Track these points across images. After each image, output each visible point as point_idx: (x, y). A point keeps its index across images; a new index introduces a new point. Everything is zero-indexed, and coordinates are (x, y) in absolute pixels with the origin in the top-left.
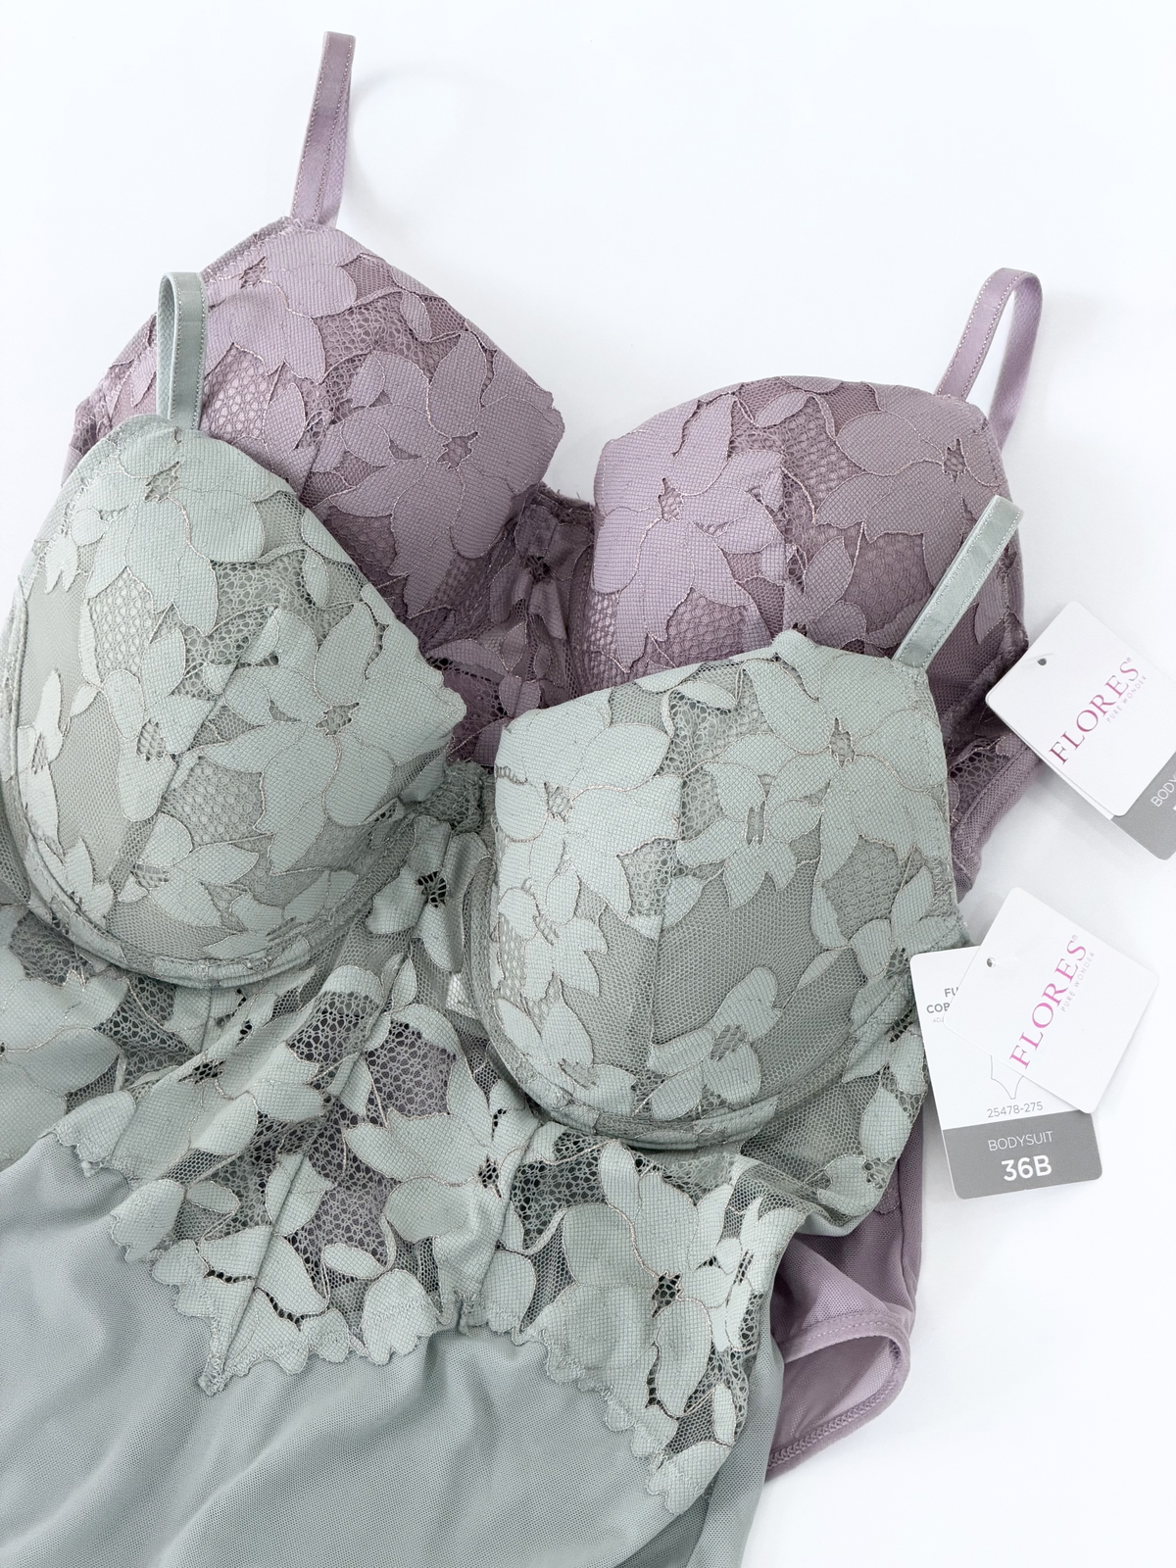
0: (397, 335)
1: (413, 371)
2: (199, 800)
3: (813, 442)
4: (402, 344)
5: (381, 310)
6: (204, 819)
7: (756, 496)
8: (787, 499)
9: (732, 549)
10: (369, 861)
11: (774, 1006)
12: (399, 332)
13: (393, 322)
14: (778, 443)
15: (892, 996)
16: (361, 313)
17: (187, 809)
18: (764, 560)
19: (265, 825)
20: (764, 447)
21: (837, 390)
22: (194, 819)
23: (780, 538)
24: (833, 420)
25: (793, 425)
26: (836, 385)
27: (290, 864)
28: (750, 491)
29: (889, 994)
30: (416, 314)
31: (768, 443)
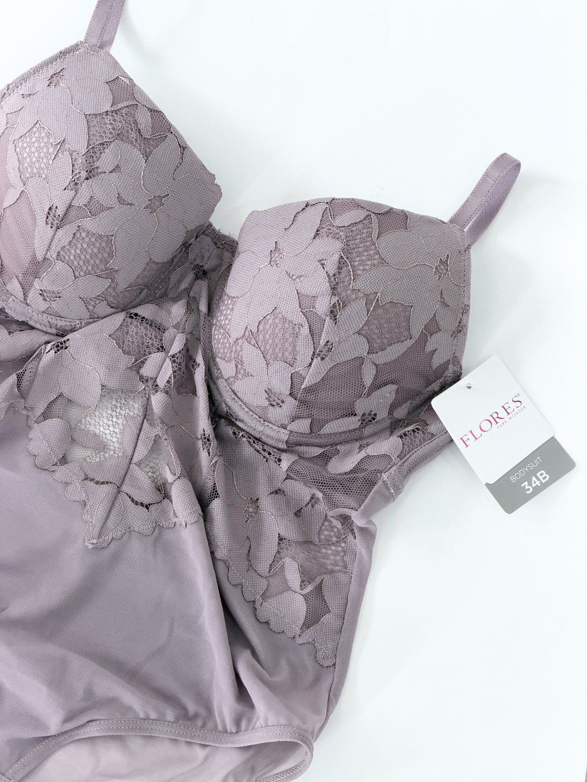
0: (131, 132)
1: (137, 154)
3: (363, 240)
4: (133, 138)
5: (124, 115)
7: (323, 264)
8: (339, 270)
9: (303, 291)
12: (132, 130)
13: (130, 124)
14: (343, 237)
16: (113, 116)
18: (318, 302)
20: (334, 238)
21: (387, 213)
23: (330, 291)
24: (377, 230)
25: (354, 229)
26: (386, 210)
28: (320, 261)
30: (144, 119)
31: (337, 236)
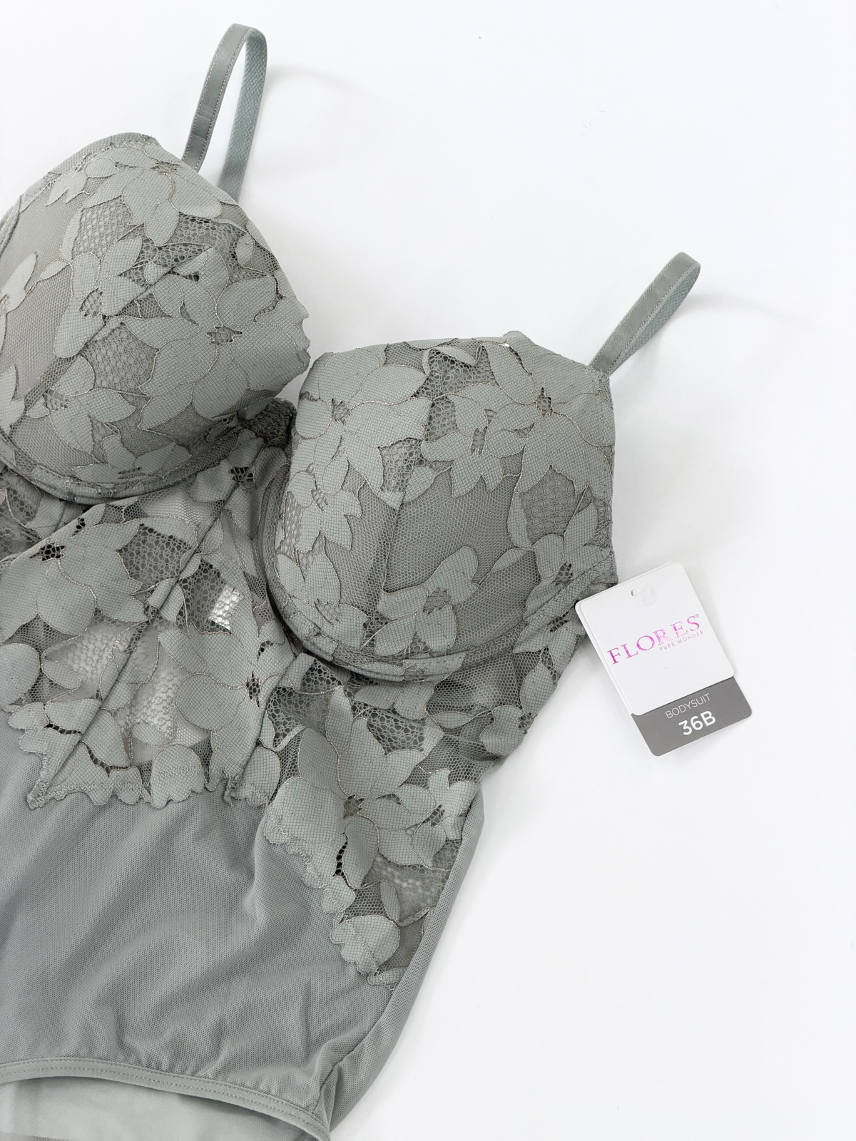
2: (110, 354)
6: (108, 369)
10: (201, 448)
11: (474, 581)
15: (556, 598)
17: (100, 358)
19: (148, 389)
22: (102, 367)
27: (154, 425)
29: (555, 596)
